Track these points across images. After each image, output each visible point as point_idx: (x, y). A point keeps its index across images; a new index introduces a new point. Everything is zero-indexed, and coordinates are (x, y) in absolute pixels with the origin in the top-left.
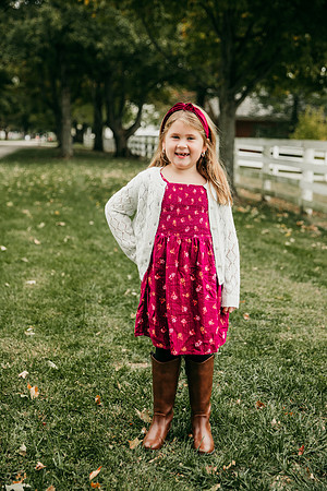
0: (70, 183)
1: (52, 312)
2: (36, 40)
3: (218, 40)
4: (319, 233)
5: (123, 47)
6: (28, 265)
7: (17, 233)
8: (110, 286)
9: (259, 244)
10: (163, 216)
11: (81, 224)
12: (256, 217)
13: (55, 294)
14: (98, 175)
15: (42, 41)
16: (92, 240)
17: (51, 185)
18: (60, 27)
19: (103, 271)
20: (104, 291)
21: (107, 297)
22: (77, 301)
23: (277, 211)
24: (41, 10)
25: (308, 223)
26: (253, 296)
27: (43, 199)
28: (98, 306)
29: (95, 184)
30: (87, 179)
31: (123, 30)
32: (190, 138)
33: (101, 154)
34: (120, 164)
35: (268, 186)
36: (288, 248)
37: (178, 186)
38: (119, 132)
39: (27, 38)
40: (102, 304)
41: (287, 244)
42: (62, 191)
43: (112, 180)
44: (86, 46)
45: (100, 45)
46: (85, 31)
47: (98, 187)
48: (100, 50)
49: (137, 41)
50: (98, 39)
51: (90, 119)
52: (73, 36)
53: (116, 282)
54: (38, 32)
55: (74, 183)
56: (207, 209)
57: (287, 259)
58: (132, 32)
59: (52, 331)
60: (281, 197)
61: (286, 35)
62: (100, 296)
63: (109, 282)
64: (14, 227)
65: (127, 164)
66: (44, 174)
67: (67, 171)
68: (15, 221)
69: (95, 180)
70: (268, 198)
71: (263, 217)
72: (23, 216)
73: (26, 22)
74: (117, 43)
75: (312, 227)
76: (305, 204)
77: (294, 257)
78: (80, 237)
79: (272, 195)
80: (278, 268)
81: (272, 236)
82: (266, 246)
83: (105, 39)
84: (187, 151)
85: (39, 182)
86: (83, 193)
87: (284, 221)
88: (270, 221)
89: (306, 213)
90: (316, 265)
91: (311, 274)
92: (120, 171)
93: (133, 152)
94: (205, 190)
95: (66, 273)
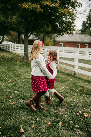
49: (2, 19)
61: (39, 21)
93: (1, 48)
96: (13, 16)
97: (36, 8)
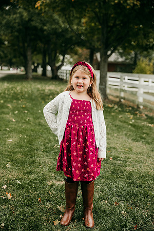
0: (30, 92)
1: (19, 156)
2: (16, 25)
3: (100, 27)
4: (146, 117)
5: (56, 29)
6: (9, 132)
7: (4, 116)
8: (48, 143)
9: (118, 123)
10: (70, 115)
11: (35, 111)
12: (117, 109)
13: (21, 147)
14: (43, 88)
15: (19, 25)
16: (40, 120)
17: (21, 93)
18: (27, 19)
19: (44, 135)
20: (44, 145)
21: (46, 148)
22: (31, 150)
23: (126, 106)
24: (18, 11)
25: (141, 113)
26: (114, 148)
27: (17, 99)
28: (41, 153)
29: (42, 92)
30: (38, 90)
31: (56, 21)
32: (84, 78)
33: (45, 78)
34: (54, 83)
35: (122, 95)
36: (131, 125)
37: (77, 101)
38: (54, 68)
39: (12, 24)
40: (43, 152)
41: (131, 123)
42: (26, 95)
43: (50, 90)
44: (39, 28)
45: (45, 28)
46: (39, 21)
47: (43, 93)
48: (45, 30)
49: (63, 26)
50: (45, 25)
51: (41, 61)
52: (33, 23)
53: (50, 141)
54: (17, 21)
55: (32, 92)
56: (91, 112)
57: (131, 130)
58: (61, 22)
59: (19, 165)
60: (128, 100)
61: (131, 25)
62: (42, 148)
63: (47, 141)
64: (3, 113)
65: (57, 83)
66: (19, 87)
67: (29, 85)
68: (4, 110)
69: (42, 90)
70: (122, 100)
71: (120, 109)
72: (8, 107)
73: (11, 16)
74: (54, 27)
75: (142, 114)
76: (139, 103)
77: (133, 129)
78: (34, 118)
79: (124, 99)
80: (126, 134)
81: (123, 119)
82: (121, 124)
83: (48, 25)
84: (82, 85)
85: (16, 91)
86: (36, 97)
87: (130, 112)
88: (123, 111)
89: (140, 108)
90: (144, 133)
91: (142, 138)
92: (54, 86)
93: (60, 77)
94: (90, 103)
95: (27, 136)
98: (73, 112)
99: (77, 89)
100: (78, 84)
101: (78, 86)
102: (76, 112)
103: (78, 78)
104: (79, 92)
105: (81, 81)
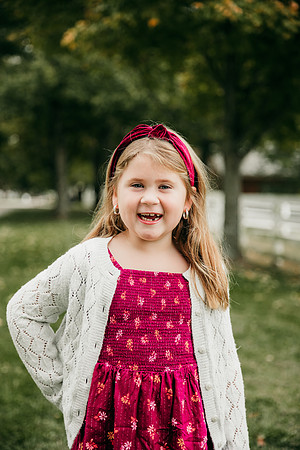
32: (163, 186)
35: (279, 248)
37: (138, 274)
79: (284, 257)
94: (185, 282)
96: (171, 74)
97: (280, 18)
98: (120, 319)
99: (139, 228)
100: (143, 210)
101: (140, 216)
102: (132, 318)
103: (139, 184)
104: (144, 241)
105: (151, 195)
